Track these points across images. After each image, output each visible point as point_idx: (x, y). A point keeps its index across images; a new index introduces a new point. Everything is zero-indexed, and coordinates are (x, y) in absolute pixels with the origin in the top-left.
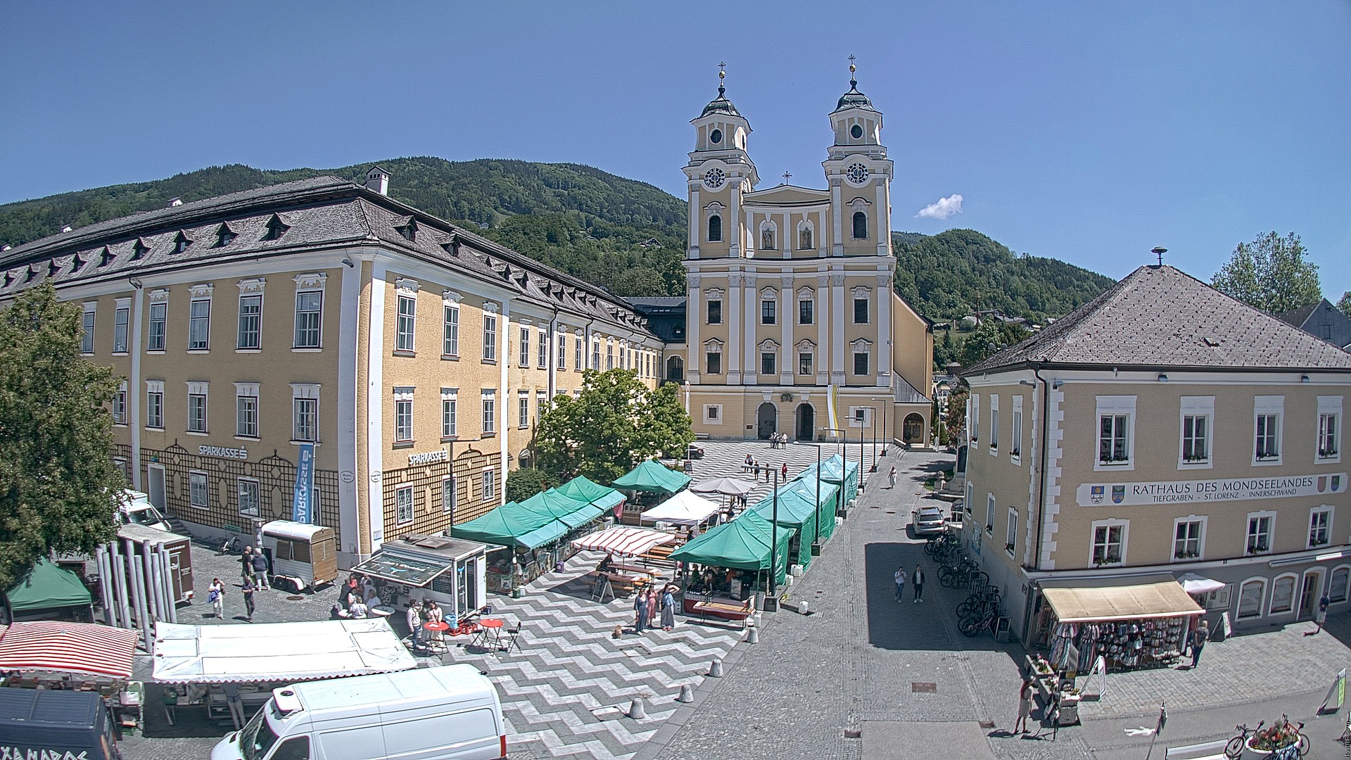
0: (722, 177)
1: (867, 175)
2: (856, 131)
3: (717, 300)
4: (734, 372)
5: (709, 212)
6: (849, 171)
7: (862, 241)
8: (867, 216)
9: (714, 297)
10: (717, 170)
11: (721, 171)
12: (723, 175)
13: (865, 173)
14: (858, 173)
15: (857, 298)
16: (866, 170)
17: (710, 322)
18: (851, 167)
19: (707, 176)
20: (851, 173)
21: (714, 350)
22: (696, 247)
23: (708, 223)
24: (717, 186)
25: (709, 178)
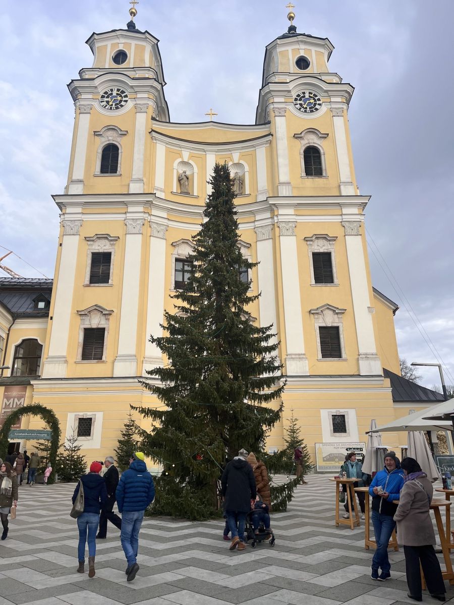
0: (124, 99)
1: (320, 104)
2: (302, 63)
3: (106, 251)
4: (127, 358)
5: (103, 139)
6: (296, 100)
7: (317, 181)
8: (322, 151)
9: (101, 247)
10: (118, 90)
11: (123, 92)
12: (126, 96)
13: (318, 102)
14: (308, 103)
15: (316, 251)
16: (319, 100)
17: (91, 282)
18: (298, 96)
19: (103, 97)
20: (298, 102)
21: (95, 322)
22: (80, 181)
23: (100, 151)
24: (117, 108)
25: (106, 99)
